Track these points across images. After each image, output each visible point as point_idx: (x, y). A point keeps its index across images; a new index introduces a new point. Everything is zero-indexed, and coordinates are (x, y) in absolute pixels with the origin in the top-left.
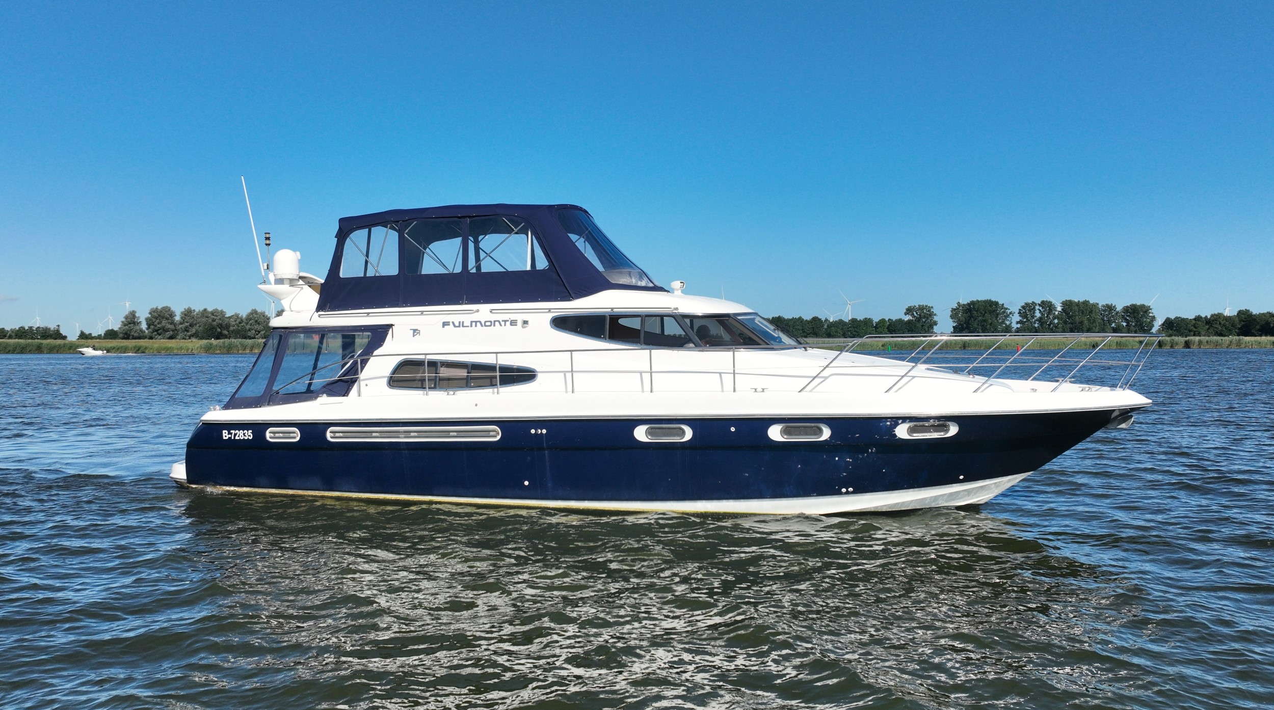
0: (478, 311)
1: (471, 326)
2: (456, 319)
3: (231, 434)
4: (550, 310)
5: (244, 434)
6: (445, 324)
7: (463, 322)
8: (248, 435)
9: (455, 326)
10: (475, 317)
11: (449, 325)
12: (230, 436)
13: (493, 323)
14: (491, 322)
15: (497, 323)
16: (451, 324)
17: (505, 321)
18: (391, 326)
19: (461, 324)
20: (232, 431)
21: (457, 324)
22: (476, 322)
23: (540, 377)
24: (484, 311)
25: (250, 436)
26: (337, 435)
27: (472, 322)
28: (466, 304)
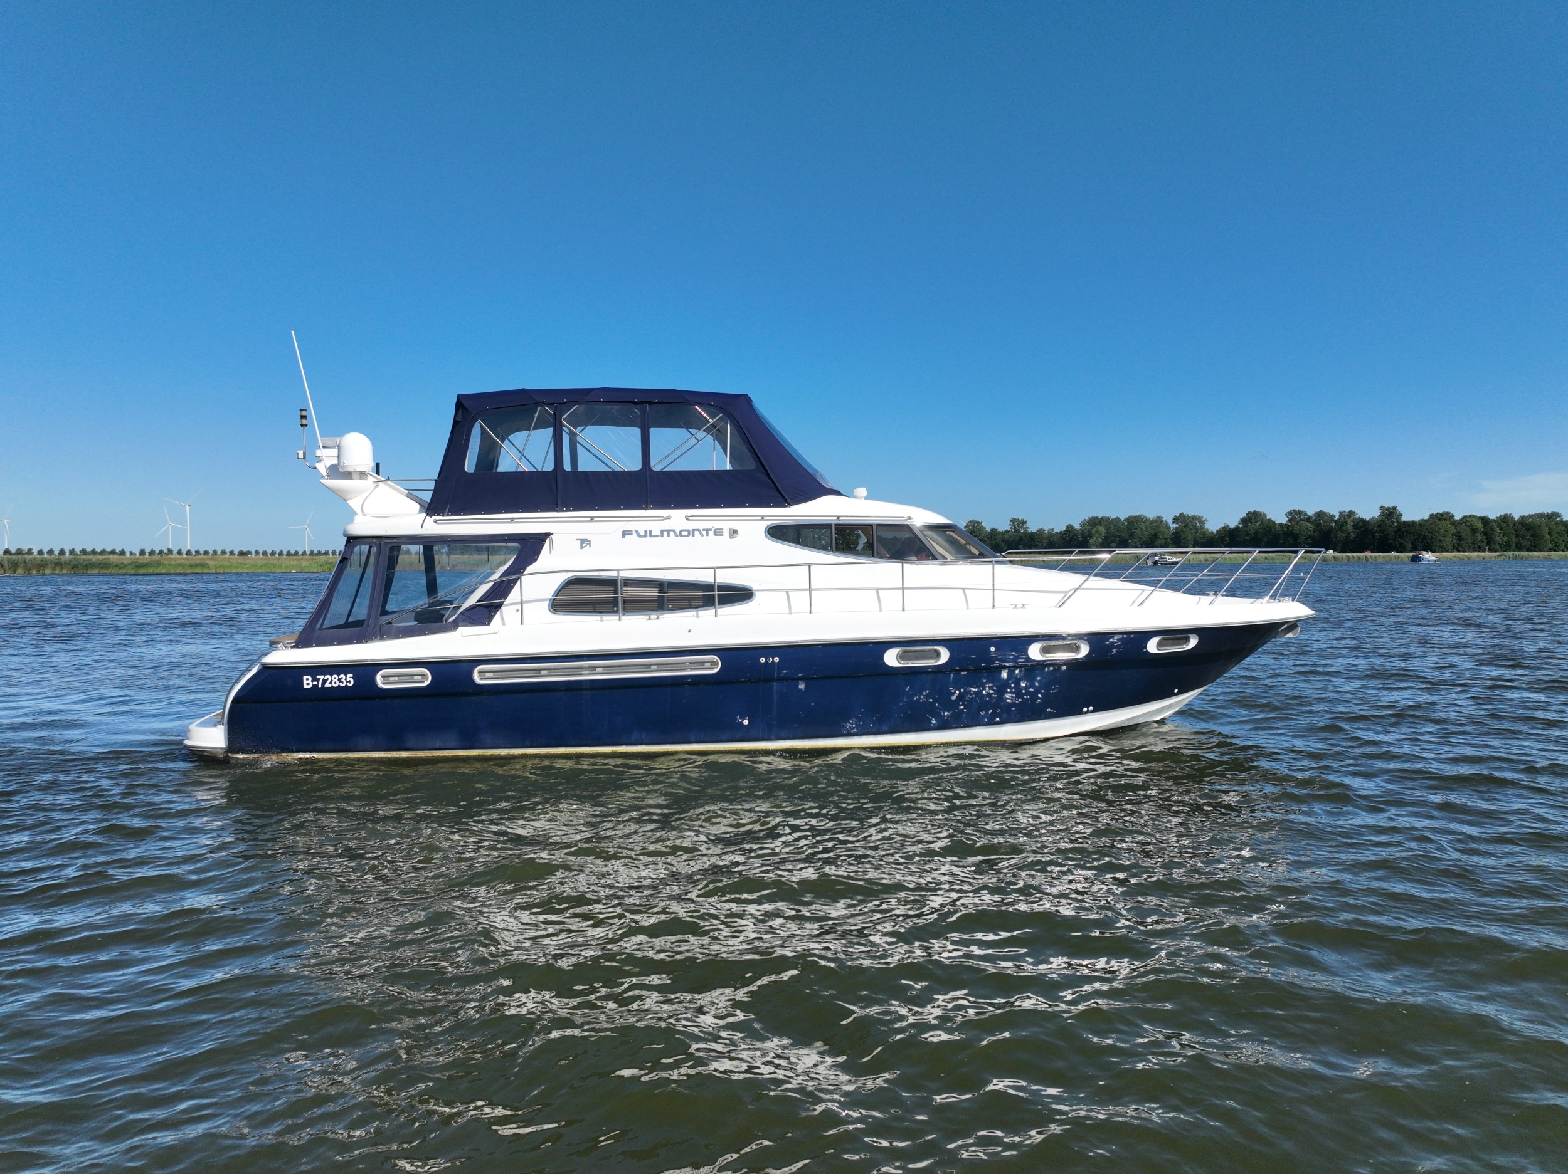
0: (669, 518)
1: (662, 536)
2: (641, 527)
3: (318, 680)
4: (763, 518)
5: (340, 680)
6: (625, 533)
7: (650, 531)
8: (348, 680)
9: (639, 536)
10: (666, 525)
11: (631, 534)
12: (315, 683)
13: (691, 533)
14: (688, 531)
15: (696, 533)
16: (634, 533)
17: (707, 530)
18: (548, 535)
19: (648, 534)
20: (318, 677)
21: (643, 534)
22: (668, 531)
23: (758, 596)
24: (677, 517)
25: (350, 682)
26: (488, 675)
27: (662, 531)
28: (651, 509)
